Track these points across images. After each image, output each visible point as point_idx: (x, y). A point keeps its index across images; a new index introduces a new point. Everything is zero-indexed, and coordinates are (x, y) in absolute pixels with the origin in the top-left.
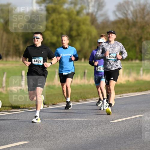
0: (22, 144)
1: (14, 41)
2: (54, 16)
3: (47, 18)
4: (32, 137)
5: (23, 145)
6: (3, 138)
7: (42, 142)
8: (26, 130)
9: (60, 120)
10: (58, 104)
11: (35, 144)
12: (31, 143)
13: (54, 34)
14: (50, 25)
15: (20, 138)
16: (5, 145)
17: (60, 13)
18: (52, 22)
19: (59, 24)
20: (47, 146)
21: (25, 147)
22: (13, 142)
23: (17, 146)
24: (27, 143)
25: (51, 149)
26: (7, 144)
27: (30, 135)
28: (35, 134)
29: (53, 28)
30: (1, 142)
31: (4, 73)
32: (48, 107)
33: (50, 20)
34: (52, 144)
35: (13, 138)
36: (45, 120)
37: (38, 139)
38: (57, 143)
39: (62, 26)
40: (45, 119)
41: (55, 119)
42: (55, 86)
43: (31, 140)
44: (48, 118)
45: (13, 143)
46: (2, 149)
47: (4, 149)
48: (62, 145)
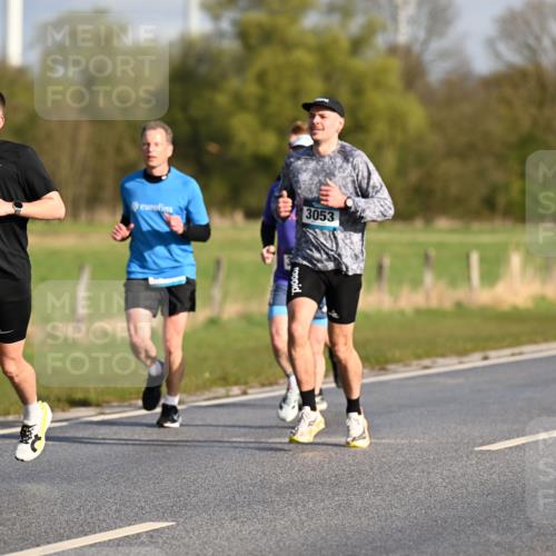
0: (147, 532)
1: (119, 150)
2: (267, 58)
3: (241, 65)
4: (185, 505)
5: (152, 536)
6: (79, 509)
7: (222, 526)
8: (162, 479)
11: (197, 533)
12: (181, 527)
13: (266, 123)
14: (252, 89)
15: (142, 508)
17: (288, 46)
18: (261, 78)
19: (286, 86)
20: (241, 540)
21: (161, 541)
22: (115, 523)
23: (127, 537)
24: (168, 527)
25: (254, 549)
26: (93, 532)
27: (178, 497)
28: (196, 493)
29: (263, 101)
30: (72, 524)
31: (81, 268)
32: (245, 393)
33: (252, 72)
34: (258, 531)
35: (114, 508)
36: (233, 443)
37: (206, 512)
38: (279, 527)
41: (270, 438)
43: (180, 517)
45: (116, 528)
46: (75, 549)
48: (297, 536)
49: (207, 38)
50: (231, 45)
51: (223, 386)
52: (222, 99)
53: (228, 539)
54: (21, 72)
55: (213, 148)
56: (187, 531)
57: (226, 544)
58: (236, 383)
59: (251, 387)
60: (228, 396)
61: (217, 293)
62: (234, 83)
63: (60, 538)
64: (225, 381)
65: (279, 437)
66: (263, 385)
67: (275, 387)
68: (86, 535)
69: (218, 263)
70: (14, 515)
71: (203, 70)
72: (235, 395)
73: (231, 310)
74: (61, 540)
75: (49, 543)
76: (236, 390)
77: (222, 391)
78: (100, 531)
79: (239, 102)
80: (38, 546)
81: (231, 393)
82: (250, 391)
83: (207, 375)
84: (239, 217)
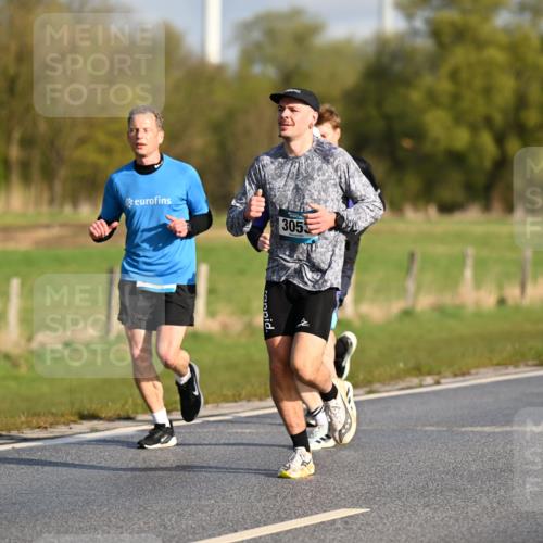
0: (342, 518)
2: (460, 55)
3: (434, 63)
4: (380, 491)
5: (346, 523)
6: (275, 496)
7: (415, 512)
8: (357, 466)
9: (480, 433)
10: (473, 371)
11: (390, 519)
13: (459, 119)
14: (445, 86)
15: (337, 495)
16: (282, 520)
17: (480, 44)
18: (454, 75)
19: (478, 83)
20: (434, 526)
21: (355, 527)
22: (311, 510)
23: (323, 523)
24: (362, 514)
25: (446, 536)
26: (289, 518)
27: (373, 484)
28: (389, 481)
29: (456, 98)
30: (269, 511)
32: (438, 383)
33: (445, 70)
34: (450, 517)
35: (309, 495)
36: (426, 432)
37: (399, 499)
38: (470, 514)
39: (488, 91)
40: (427, 428)
41: (463, 426)
42: (461, 307)
43: (375, 503)
44: (438, 424)
45: (311, 514)
46: (272, 534)
47: (278, 534)
48: (488, 522)
49: (401, 37)
50: (424, 44)
51: (417, 376)
52: (416, 96)
53: (421, 525)
54: (220, 69)
55: (407, 143)
56: (382, 518)
57: (419, 530)
58: (429, 373)
59: (445, 377)
60: (421, 386)
61: (411, 285)
62: (427, 80)
63: (257, 524)
64: (418, 371)
65: (471, 426)
66: (456, 375)
67: (467, 377)
68: (283, 521)
69: (412, 256)
70: (212, 501)
71: (398, 67)
72: (428, 385)
73: (425, 302)
74: (258, 526)
75: (246, 529)
76: (429, 380)
77: (415, 381)
78: (297, 517)
79: (432, 98)
80: (236, 531)
81: (424, 383)
82: (443, 381)
83: (401, 365)
84: (433, 211)
